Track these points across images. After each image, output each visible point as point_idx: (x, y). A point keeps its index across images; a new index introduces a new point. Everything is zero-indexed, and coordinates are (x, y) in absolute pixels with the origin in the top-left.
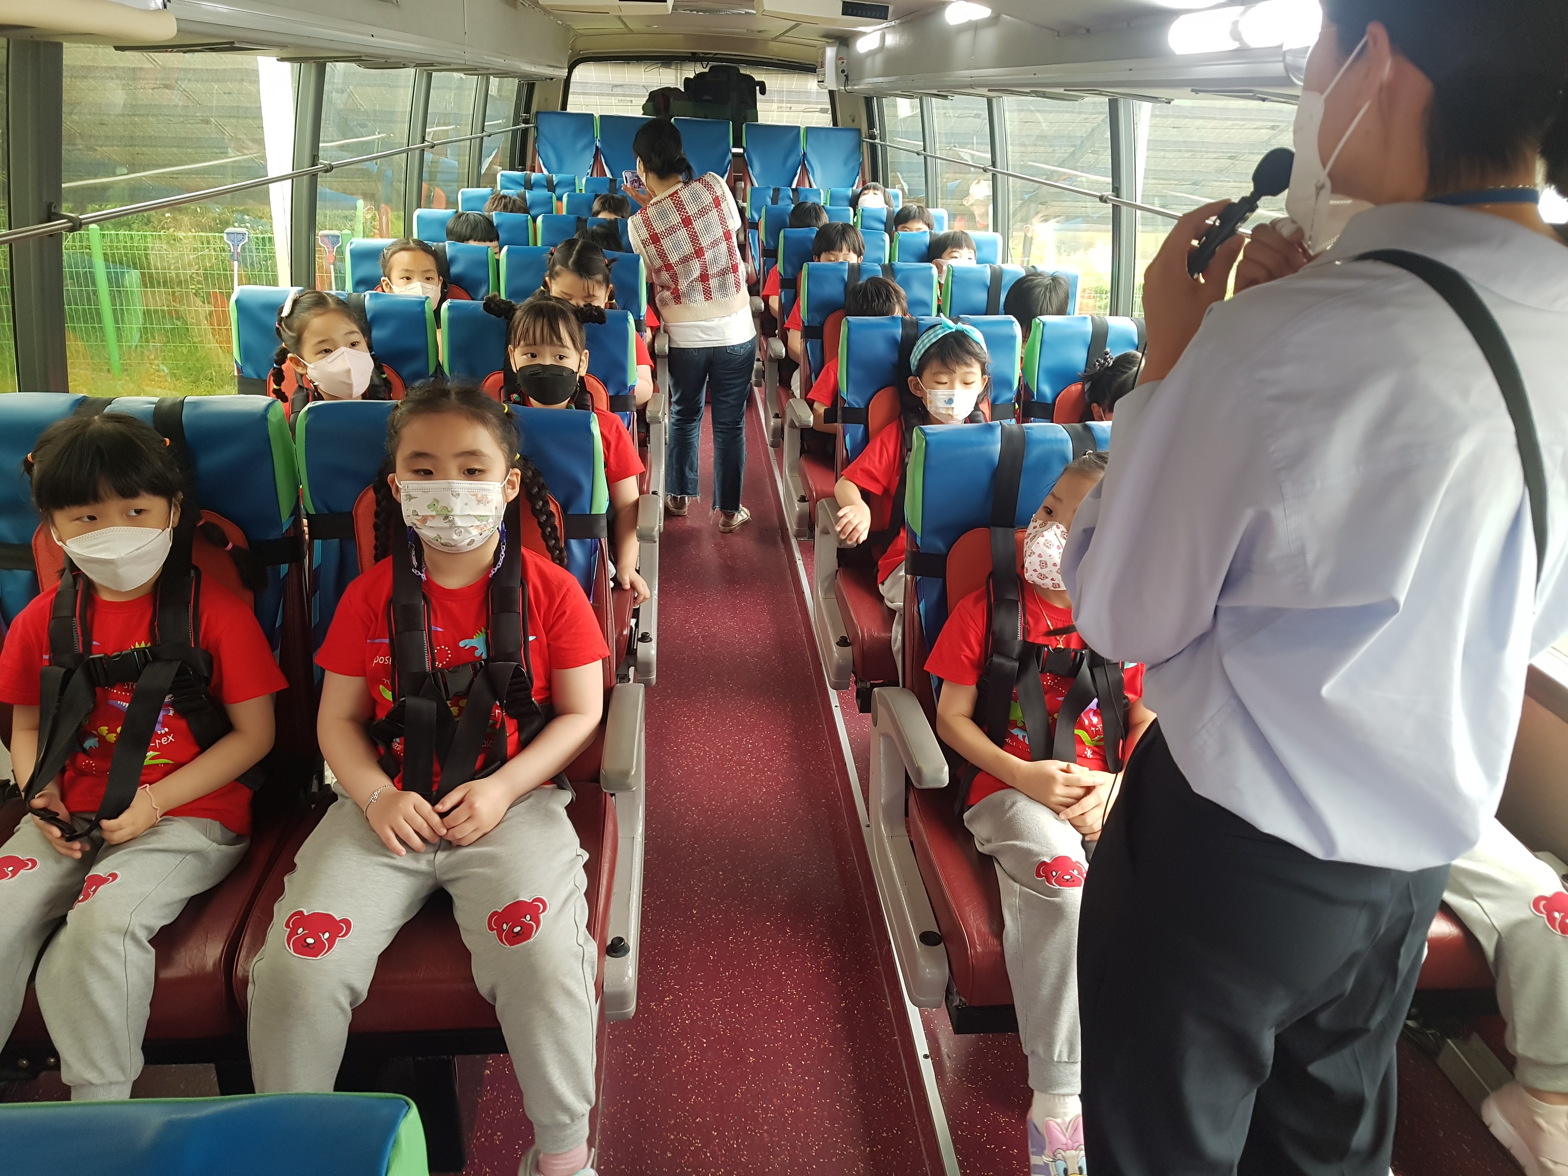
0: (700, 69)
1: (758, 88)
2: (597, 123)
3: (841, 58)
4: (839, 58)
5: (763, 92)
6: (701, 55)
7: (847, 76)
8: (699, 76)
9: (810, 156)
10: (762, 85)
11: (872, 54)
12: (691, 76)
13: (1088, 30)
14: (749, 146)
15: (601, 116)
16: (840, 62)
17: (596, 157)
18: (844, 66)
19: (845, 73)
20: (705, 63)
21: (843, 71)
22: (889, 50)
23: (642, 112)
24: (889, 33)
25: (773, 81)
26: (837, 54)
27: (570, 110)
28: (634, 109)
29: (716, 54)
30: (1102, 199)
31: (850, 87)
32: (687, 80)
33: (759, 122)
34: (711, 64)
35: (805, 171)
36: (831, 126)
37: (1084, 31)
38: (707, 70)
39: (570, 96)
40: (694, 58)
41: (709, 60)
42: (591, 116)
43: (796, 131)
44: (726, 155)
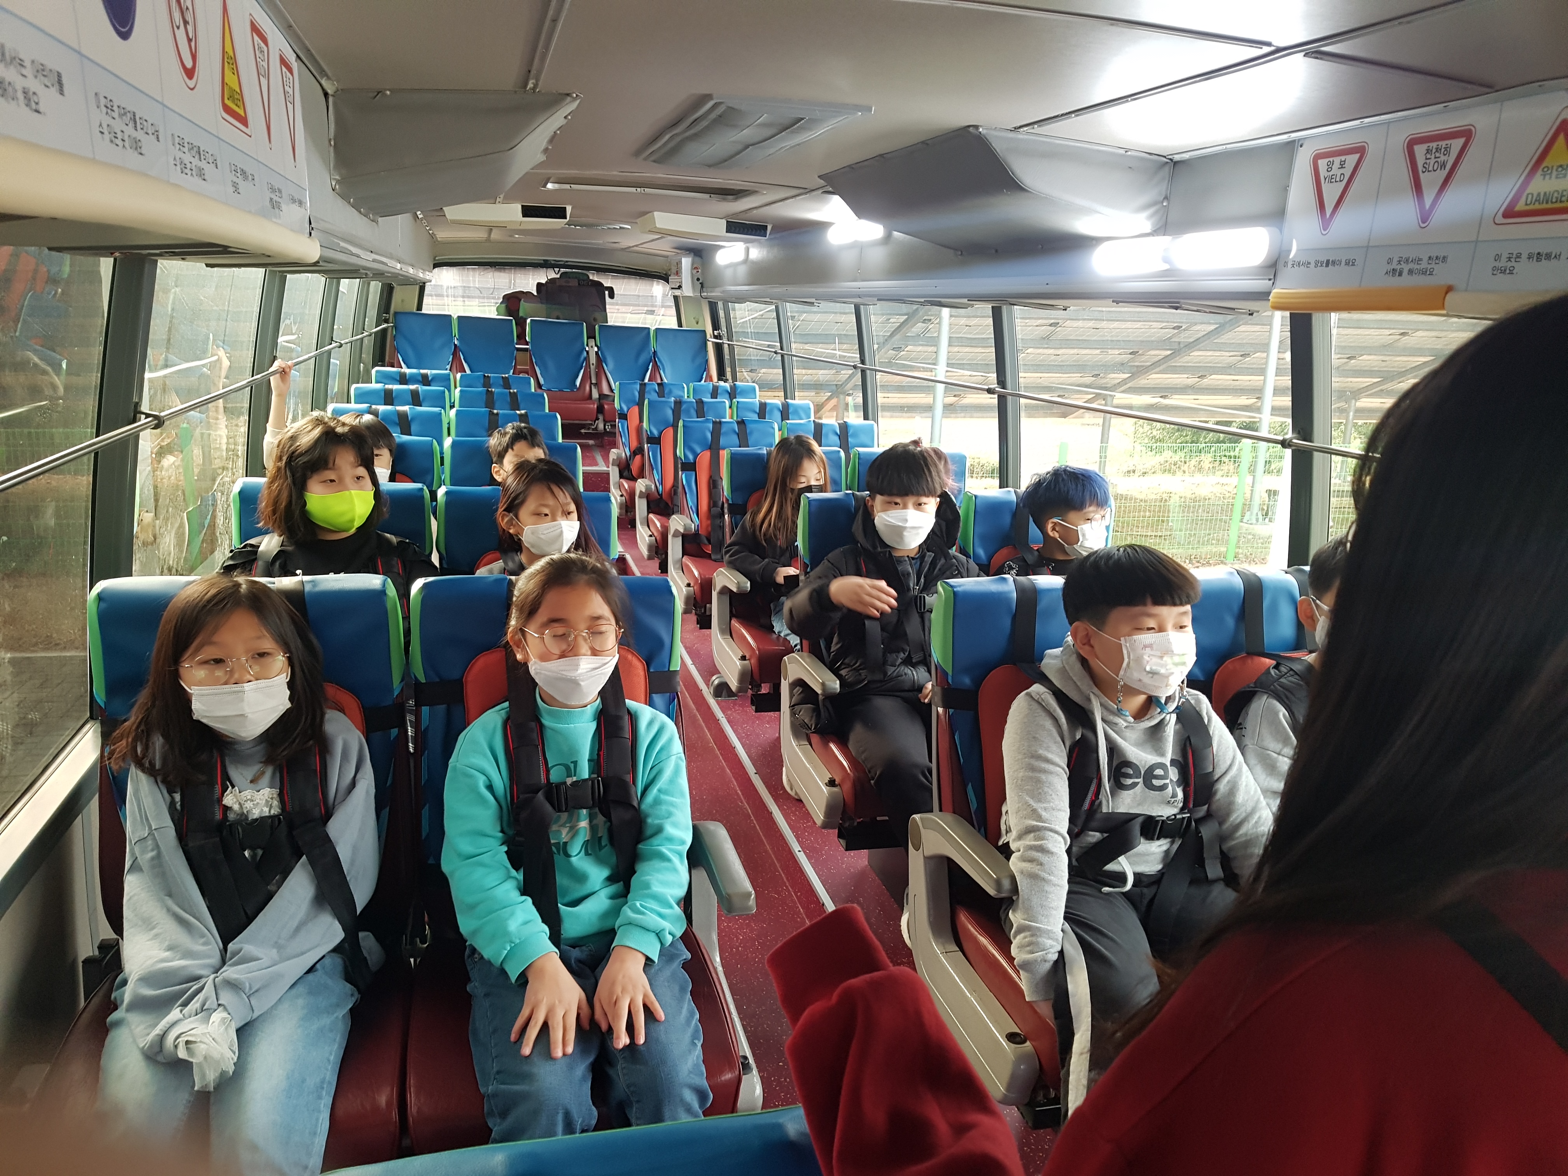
0: (552, 274)
1: (607, 292)
2: (455, 323)
3: (696, 268)
4: (694, 268)
5: (612, 296)
6: (553, 262)
7: (703, 284)
8: (551, 281)
9: (660, 354)
10: (611, 291)
11: (734, 265)
12: (543, 281)
13: (996, 251)
14: (602, 345)
15: (459, 317)
16: (695, 271)
17: (455, 354)
18: (699, 275)
19: (701, 281)
20: (557, 270)
21: (698, 279)
22: (754, 263)
23: (496, 313)
24: (753, 247)
25: (622, 286)
26: (693, 264)
27: (425, 311)
28: (490, 310)
29: (567, 262)
30: (990, 391)
31: (705, 293)
32: (539, 285)
33: (609, 324)
34: (563, 270)
35: (656, 367)
36: (676, 327)
37: (994, 251)
38: (558, 276)
39: (425, 298)
40: (546, 265)
41: (560, 267)
42: (449, 317)
43: (646, 332)
44: (581, 353)
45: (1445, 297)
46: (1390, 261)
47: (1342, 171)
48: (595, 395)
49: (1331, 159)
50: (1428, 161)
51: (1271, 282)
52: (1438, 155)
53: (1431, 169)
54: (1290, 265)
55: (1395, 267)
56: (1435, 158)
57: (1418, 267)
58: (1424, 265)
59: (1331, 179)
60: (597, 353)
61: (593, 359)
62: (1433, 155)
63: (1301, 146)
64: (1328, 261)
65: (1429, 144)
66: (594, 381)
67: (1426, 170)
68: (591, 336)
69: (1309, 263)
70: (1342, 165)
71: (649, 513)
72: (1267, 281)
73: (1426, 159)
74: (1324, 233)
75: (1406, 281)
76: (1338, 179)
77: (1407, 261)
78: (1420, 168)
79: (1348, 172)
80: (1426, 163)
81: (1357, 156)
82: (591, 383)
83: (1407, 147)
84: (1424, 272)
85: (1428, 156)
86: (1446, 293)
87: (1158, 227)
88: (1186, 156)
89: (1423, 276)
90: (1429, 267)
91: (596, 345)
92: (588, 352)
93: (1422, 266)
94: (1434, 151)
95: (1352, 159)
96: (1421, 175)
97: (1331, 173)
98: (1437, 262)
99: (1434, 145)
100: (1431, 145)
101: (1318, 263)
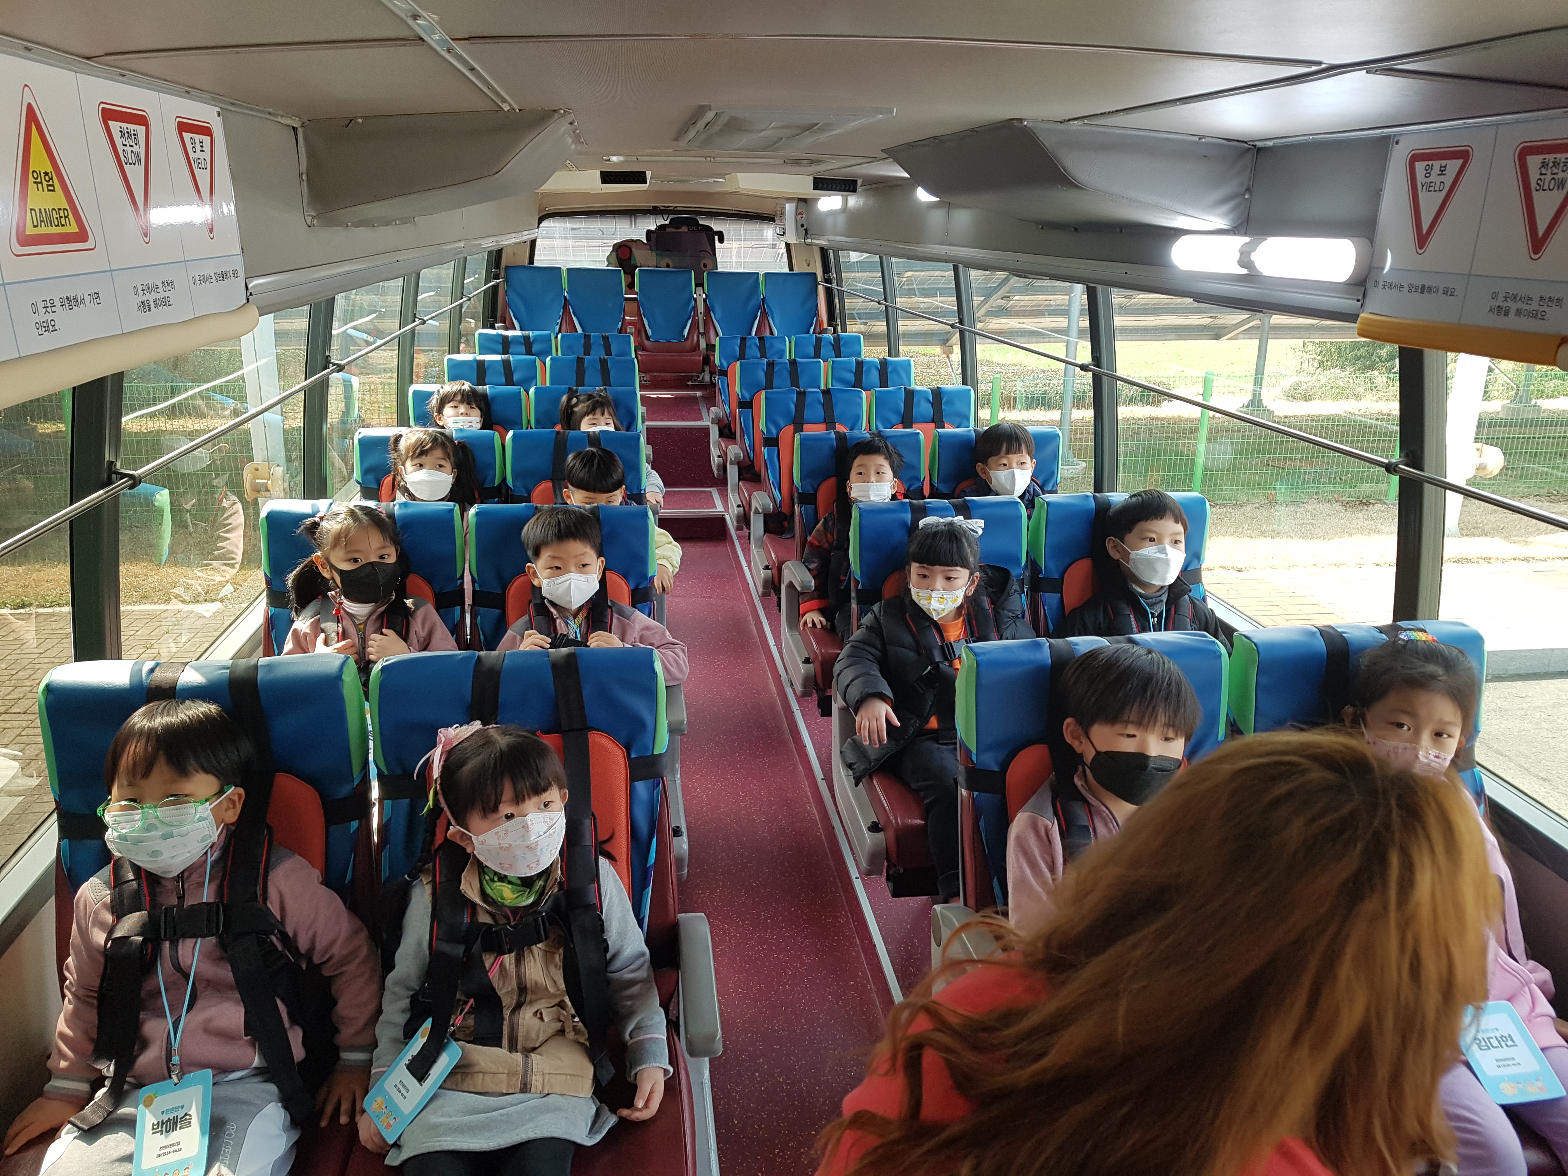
0: (661, 222)
1: (716, 237)
2: (565, 274)
3: (800, 214)
4: (797, 213)
5: (721, 240)
6: (661, 208)
7: (806, 230)
8: (661, 228)
9: (769, 301)
10: (721, 236)
11: (833, 214)
12: (653, 228)
13: (1076, 229)
14: (710, 292)
15: (568, 269)
16: (799, 217)
17: (565, 307)
18: (803, 221)
19: (805, 228)
20: (665, 216)
21: (802, 226)
22: (852, 210)
23: (606, 263)
24: (851, 198)
25: (732, 230)
26: (797, 210)
27: (536, 264)
28: (599, 261)
29: (676, 207)
30: (1083, 368)
31: (809, 240)
32: (649, 233)
33: (719, 270)
34: (672, 216)
35: (765, 314)
36: (786, 270)
37: (1072, 229)
38: (667, 222)
39: (537, 251)
40: (655, 211)
41: (669, 212)
42: (558, 269)
43: (755, 277)
44: (689, 302)
45: (1557, 352)
46: (1495, 296)
47: (1442, 178)
48: (703, 344)
49: (1430, 163)
50: (1542, 177)
51: (1359, 303)
52: (1555, 171)
53: (1546, 187)
54: (1381, 286)
55: (1501, 304)
56: (1552, 174)
57: (1528, 307)
58: (1534, 306)
59: (1429, 187)
60: (705, 300)
61: (701, 308)
62: (1550, 170)
63: (1397, 143)
64: (1423, 286)
65: (1544, 156)
66: (702, 331)
67: (1541, 188)
68: (700, 284)
69: (1402, 286)
70: (1442, 171)
71: (739, 480)
72: (1355, 302)
73: (1541, 174)
74: (1420, 251)
75: (1512, 322)
76: (1437, 188)
77: (1515, 298)
78: (1533, 185)
79: (1448, 180)
80: (1540, 179)
81: (1460, 162)
82: (699, 333)
83: (1519, 156)
84: (1534, 315)
85: (1544, 171)
86: (1559, 346)
87: (1239, 222)
88: (1270, 143)
89: (1533, 319)
90: (1542, 309)
91: (704, 292)
92: (695, 300)
93: (1531, 308)
94: (1551, 165)
95: (1453, 166)
96: (1534, 193)
97: (1429, 180)
98: (1550, 304)
99: (1551, 157)
100: (1547, 156)
101: (1412, 288)
